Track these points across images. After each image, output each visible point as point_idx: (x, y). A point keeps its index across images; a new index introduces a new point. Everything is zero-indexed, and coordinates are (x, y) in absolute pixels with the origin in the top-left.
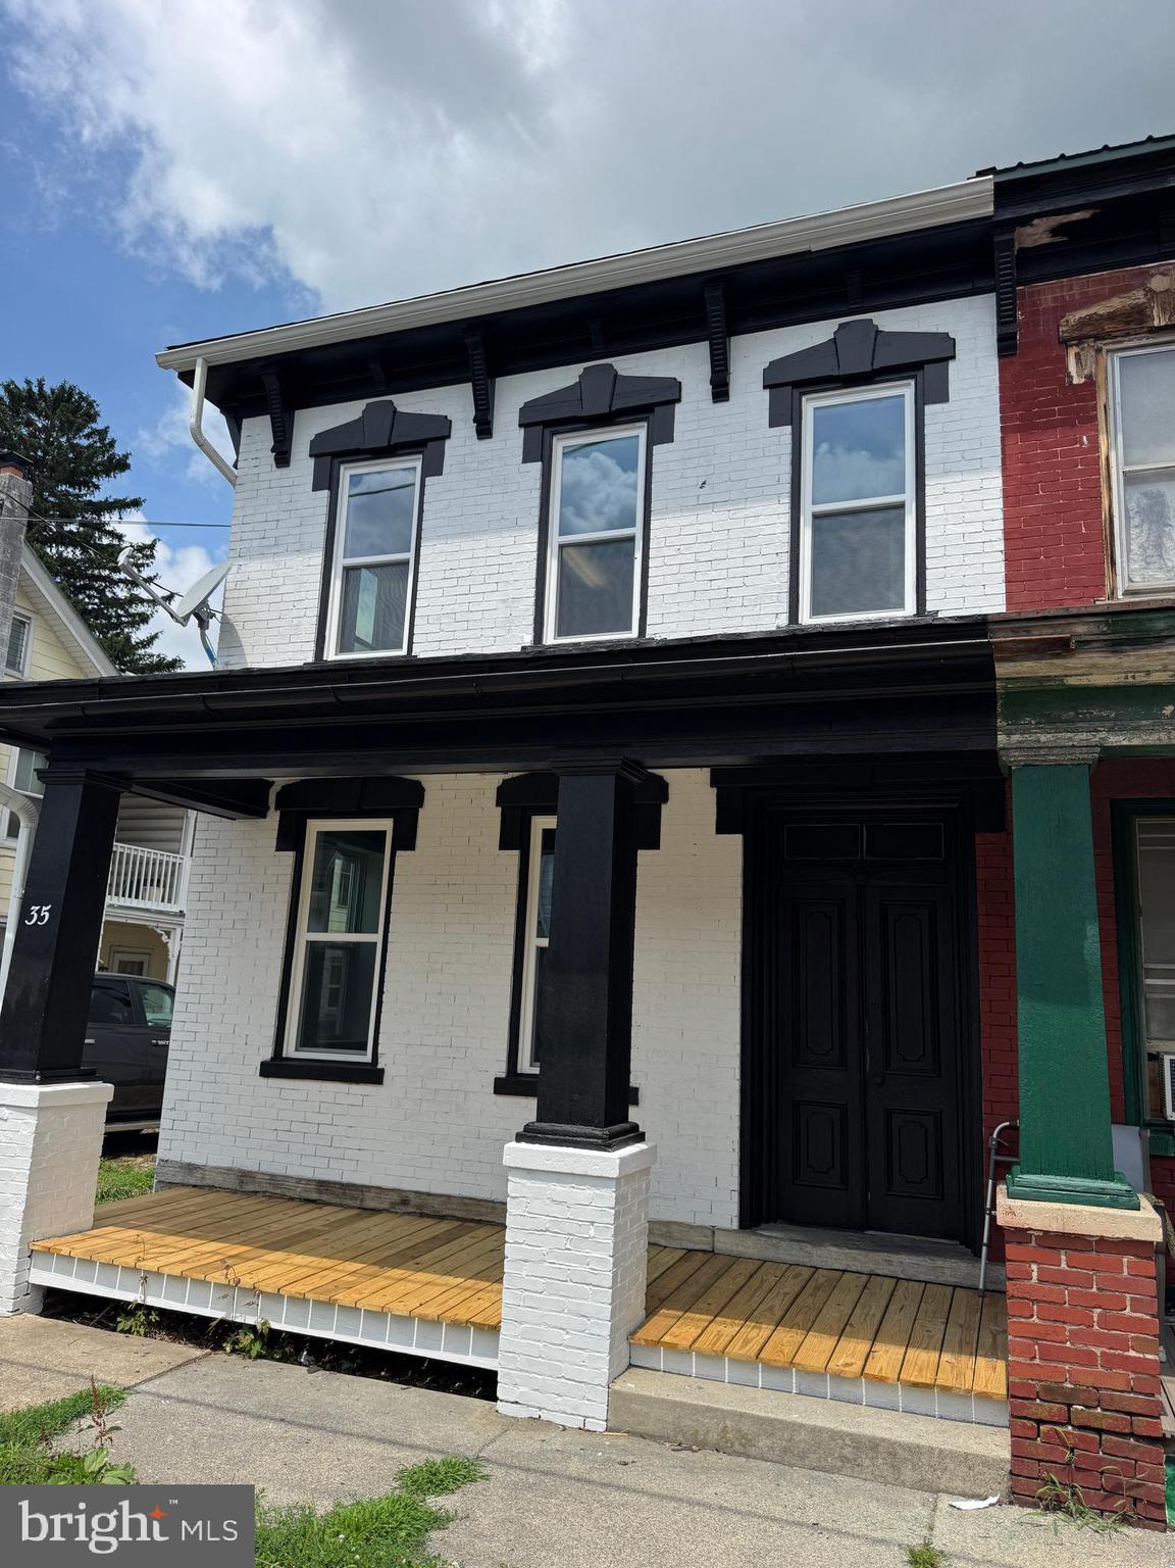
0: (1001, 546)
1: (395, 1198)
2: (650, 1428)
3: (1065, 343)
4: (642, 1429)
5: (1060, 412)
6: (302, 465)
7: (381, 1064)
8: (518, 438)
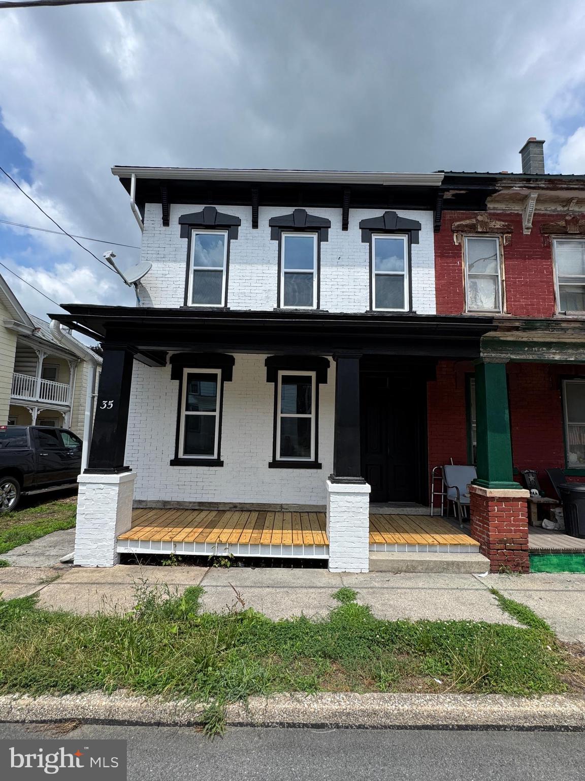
1: (232, 506)
2: (384, 569)
3: (453, 231)
4: (381, 569)
5: (452, 253)
6: (175, 227)
7: (222, 459)
8: (268, 230)
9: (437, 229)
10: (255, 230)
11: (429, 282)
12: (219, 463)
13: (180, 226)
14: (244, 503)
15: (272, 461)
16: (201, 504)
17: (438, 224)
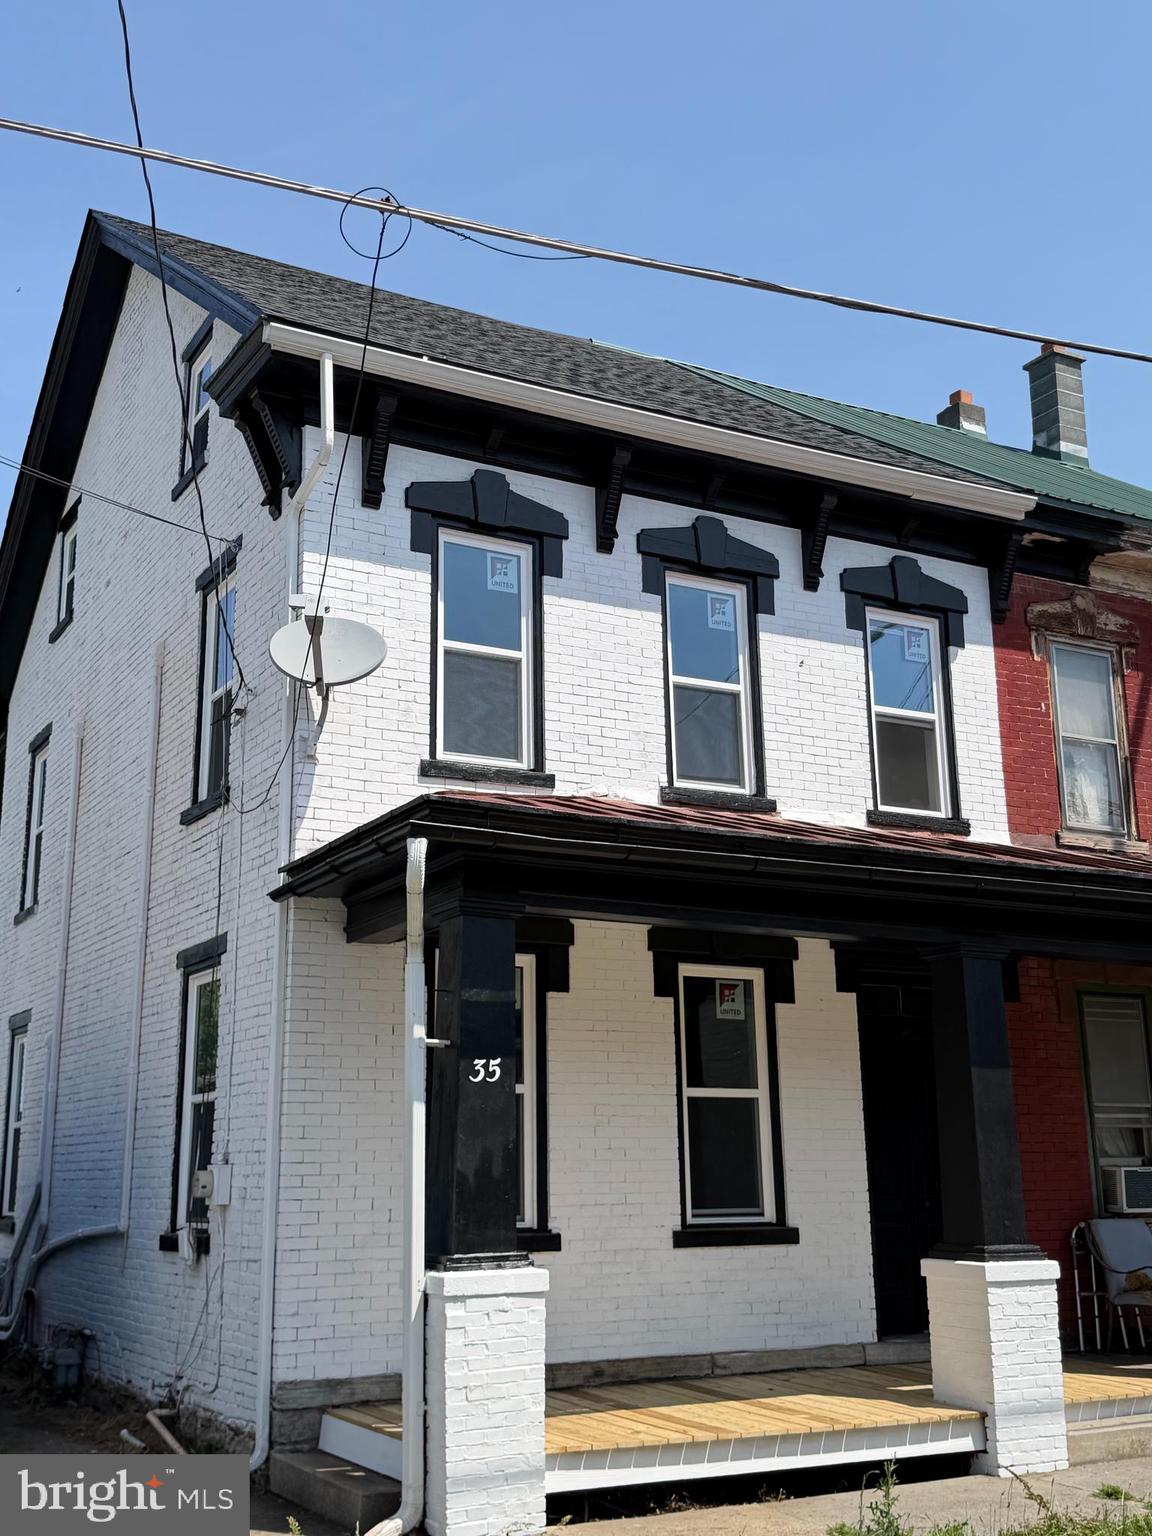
0: (1001, 775)
3: (1029, 627)
5: (1029, 680)
6: (394, 514)
8: (636, 562)
9: (997, 616)
10: (603, 557)
11: (990, 748)
12: (545, 1240)
13: (408, 513)
14: (621, 1361)
15: (678, 1228)
17: (1000, 605)
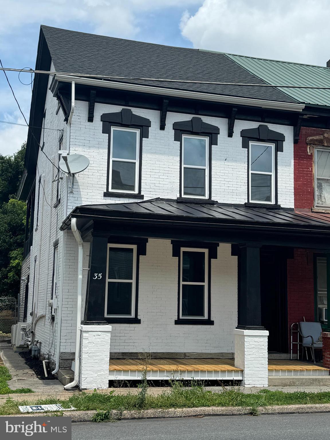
1: (148, 355)
3: (307, 144)
4: (275, 385)
5: (306, 161)
6: (98, 123)
7: (139, 317)
8: (173, 132)
9: (296, 142)
10: (162, 131)
11: (290, 183)
12: (136, 321)
13: (102, 123)
14: (157, 353)
15: (177, 319)
16: (124, 354)
17: (297, 138)
